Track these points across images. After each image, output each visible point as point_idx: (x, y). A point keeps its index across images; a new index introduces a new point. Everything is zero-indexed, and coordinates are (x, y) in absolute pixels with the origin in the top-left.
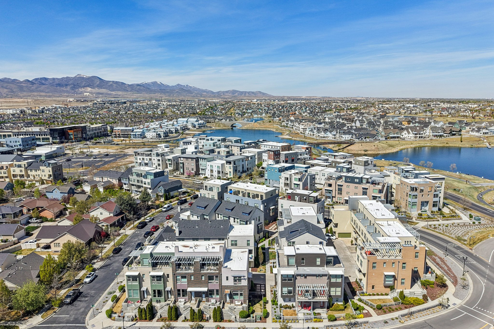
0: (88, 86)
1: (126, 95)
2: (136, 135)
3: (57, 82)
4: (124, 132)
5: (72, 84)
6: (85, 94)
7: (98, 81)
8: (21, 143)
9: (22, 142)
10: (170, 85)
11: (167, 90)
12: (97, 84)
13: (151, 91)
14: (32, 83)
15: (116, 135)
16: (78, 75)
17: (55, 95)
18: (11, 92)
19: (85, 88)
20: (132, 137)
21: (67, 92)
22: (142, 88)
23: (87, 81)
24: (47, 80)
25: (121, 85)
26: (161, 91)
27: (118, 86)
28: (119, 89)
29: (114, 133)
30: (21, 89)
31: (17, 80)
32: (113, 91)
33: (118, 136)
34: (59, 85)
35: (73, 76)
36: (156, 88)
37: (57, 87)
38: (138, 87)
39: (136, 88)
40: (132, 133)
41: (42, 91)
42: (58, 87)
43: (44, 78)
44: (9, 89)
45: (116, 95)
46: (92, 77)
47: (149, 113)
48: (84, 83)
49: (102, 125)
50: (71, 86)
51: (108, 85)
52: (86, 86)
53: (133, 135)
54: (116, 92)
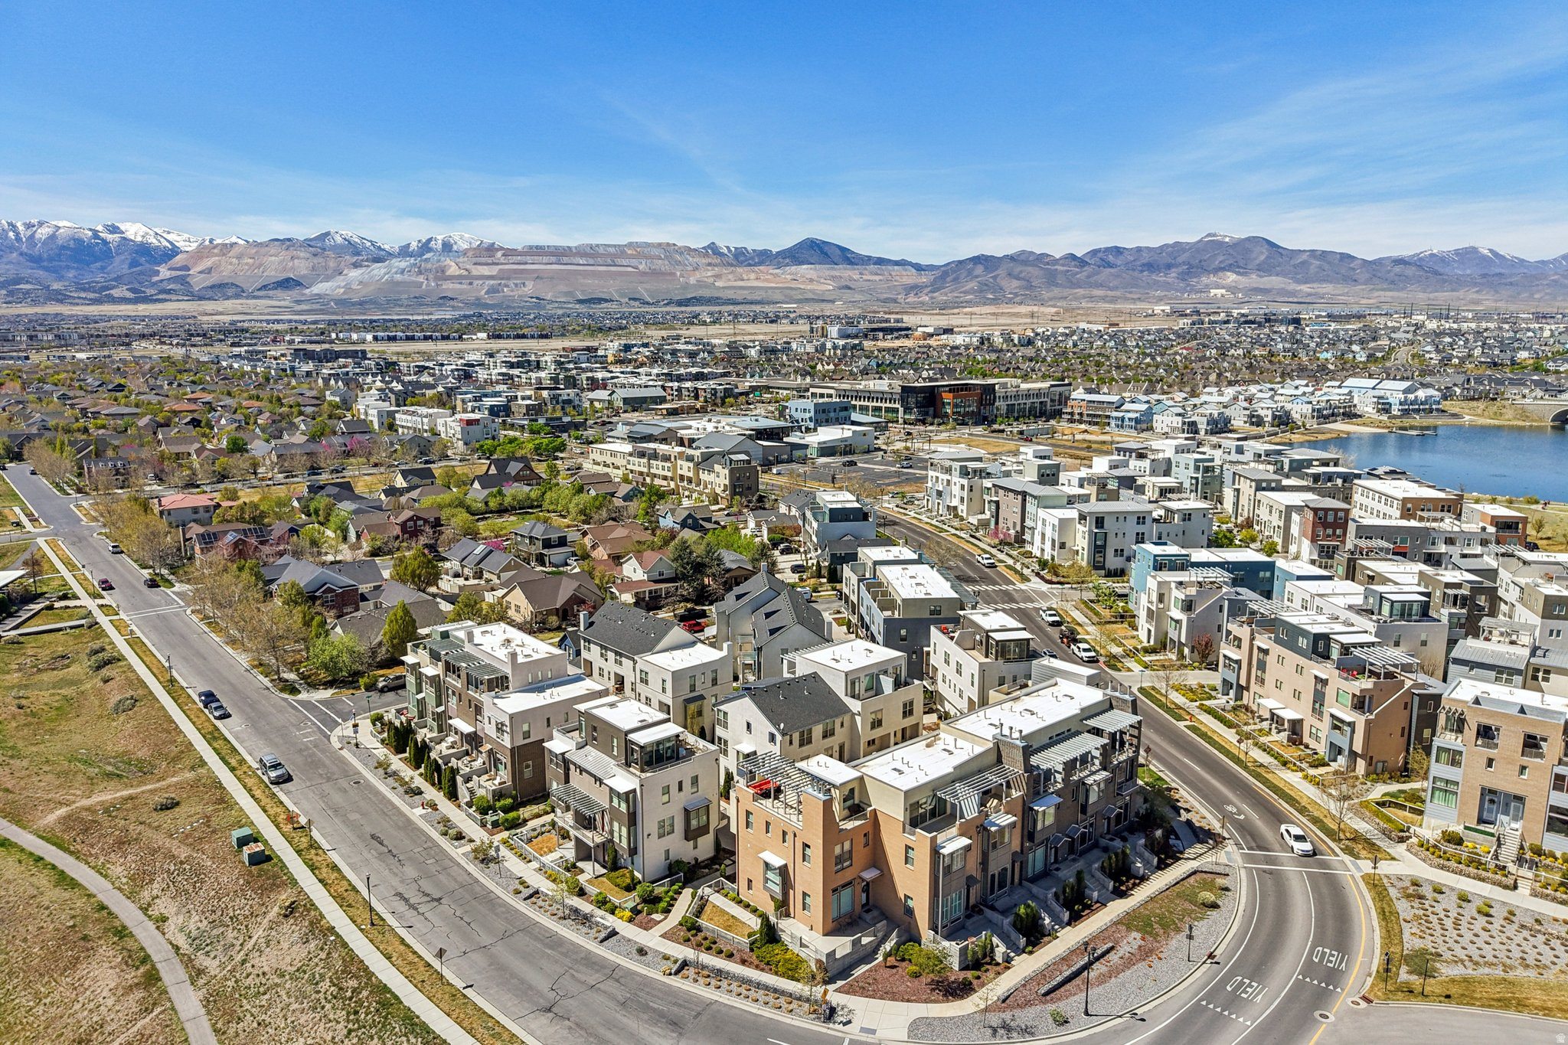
0: (1229, 268)
1: (1347, 294)
2: (1123, 419)
3: (1146, 258)
4: (1096, 408)
5: (1184, 263)
6: (1213, 292)
7: (1262, 253)
8: (812, 414)
9: (816, 412)
10: (1532, 257)
11: (1511, 275)
12: (1257, 262)
13: (1445, 281)
14: (1081, 262)
15: (1072, 414)
16: (1209, 235)
17: (1129, 295)
18: (1026, 288)
19: (1221, 274)
20: (1113, 423)
21: (1167, 286)
22: (1410, 271)
23: (1231, 251)
24: (1121, 253)
25: (1336, 261)
26: (1485, 280)
27: (1326, 266)
28: (1328, 276)
29: (1069, 410)
30: (1051, 279)
31: (1048, 255)
32: (1306, 283)
33: (1077, 417)
34: (1150, 267)
35: (1192, 238)
36: (1468, 272)
37: (1142, 271)
38: (1398, 269)
39: (1389, 272)
40: (1115, 414)
41: (1100, 286)
42: (1145, 273)
43: (1116, 247)
44: (1023, 279)
45: (1310, 295)
46: (1249, 239)
47: (1323, 356)
48: (1221, 258)
49: (1052, 386)
50: (1180, 269)
51: (1292, 262)
52: (1223, 269)
53: (1117, 418)
54: (1315, 285)
